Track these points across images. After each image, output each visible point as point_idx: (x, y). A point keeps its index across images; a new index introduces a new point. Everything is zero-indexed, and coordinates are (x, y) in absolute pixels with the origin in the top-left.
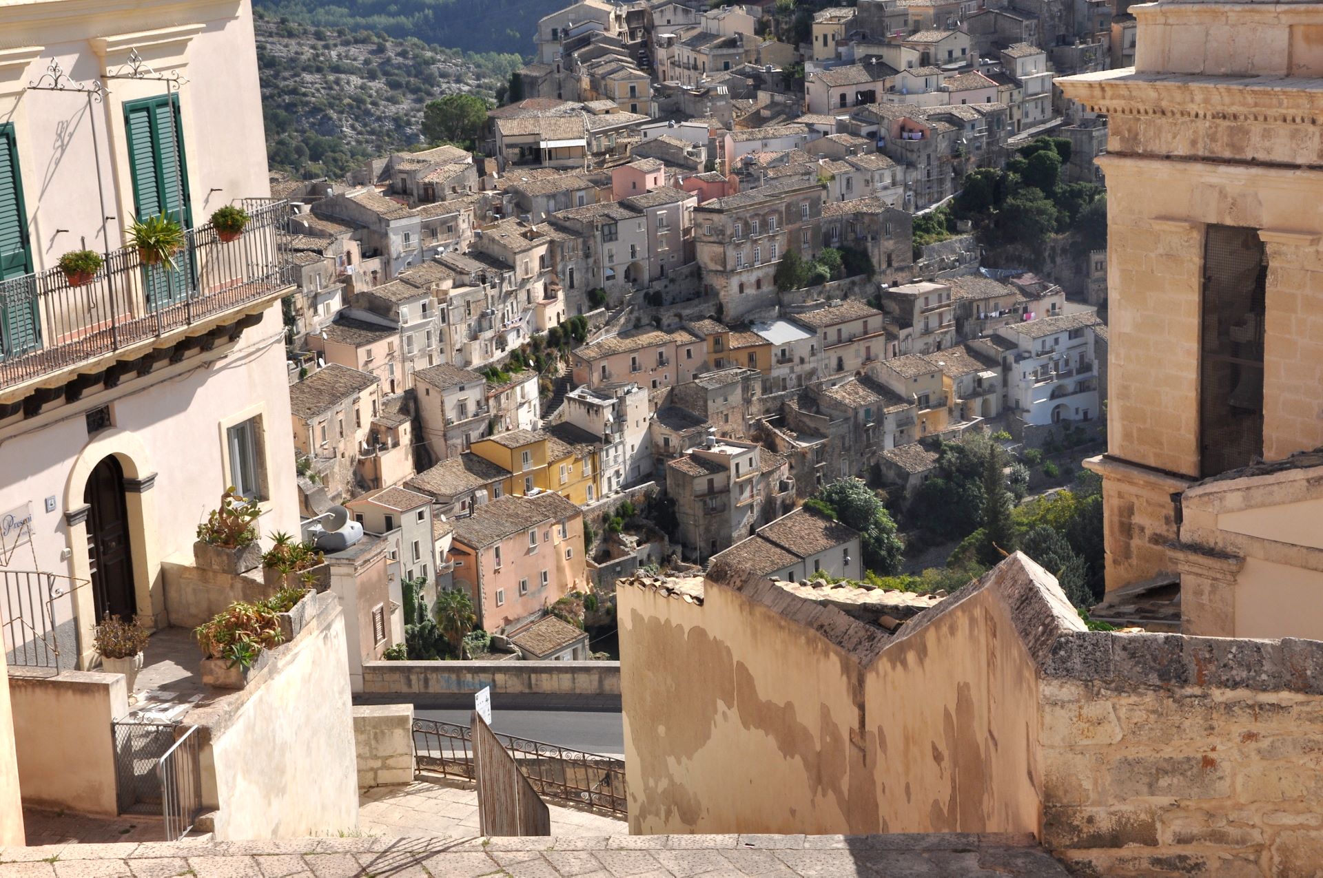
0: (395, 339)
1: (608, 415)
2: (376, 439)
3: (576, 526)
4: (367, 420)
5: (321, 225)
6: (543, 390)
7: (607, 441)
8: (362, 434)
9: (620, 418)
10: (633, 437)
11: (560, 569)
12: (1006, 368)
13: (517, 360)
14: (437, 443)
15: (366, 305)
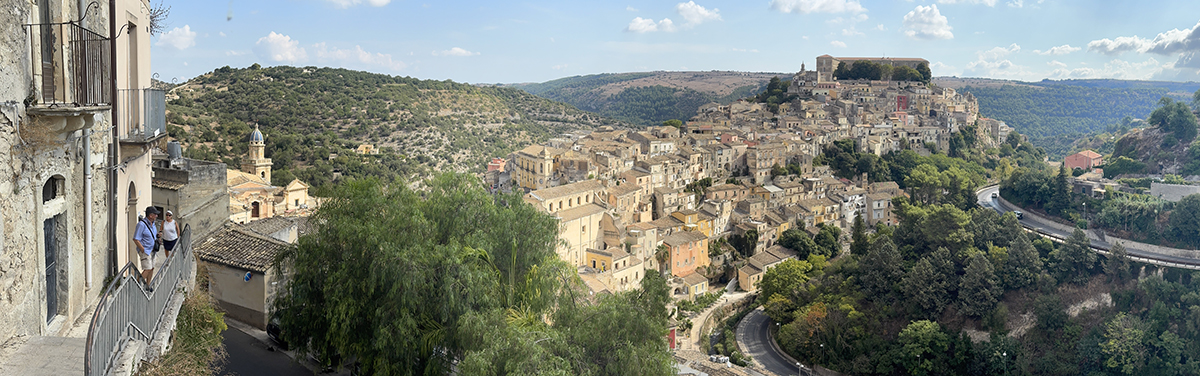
0: (649, 177)
1: (718, 208)
2: (640, 207)
3: (706, 242)
4: (637, 201)
5: (629, 140)
6: (696, 198)
7: (717, 216)
8: (636, 205)
9: (722, 209)
10: (726, 217)
11: (699, 257)
12: (841, 205)
13: (689, 189)
14: (660, 211)
15: (640, 164)
